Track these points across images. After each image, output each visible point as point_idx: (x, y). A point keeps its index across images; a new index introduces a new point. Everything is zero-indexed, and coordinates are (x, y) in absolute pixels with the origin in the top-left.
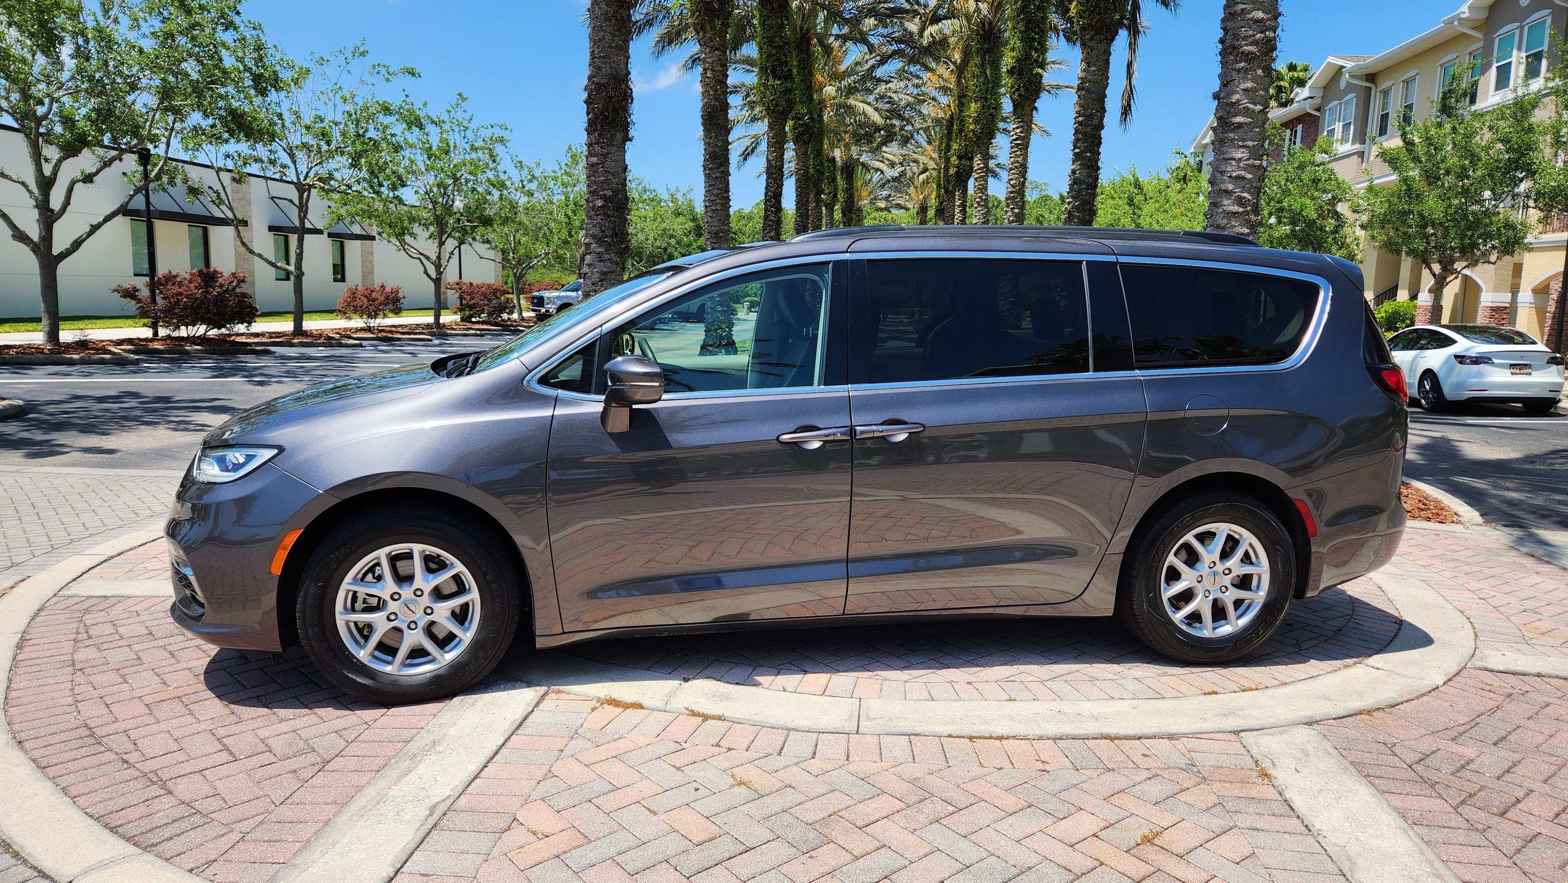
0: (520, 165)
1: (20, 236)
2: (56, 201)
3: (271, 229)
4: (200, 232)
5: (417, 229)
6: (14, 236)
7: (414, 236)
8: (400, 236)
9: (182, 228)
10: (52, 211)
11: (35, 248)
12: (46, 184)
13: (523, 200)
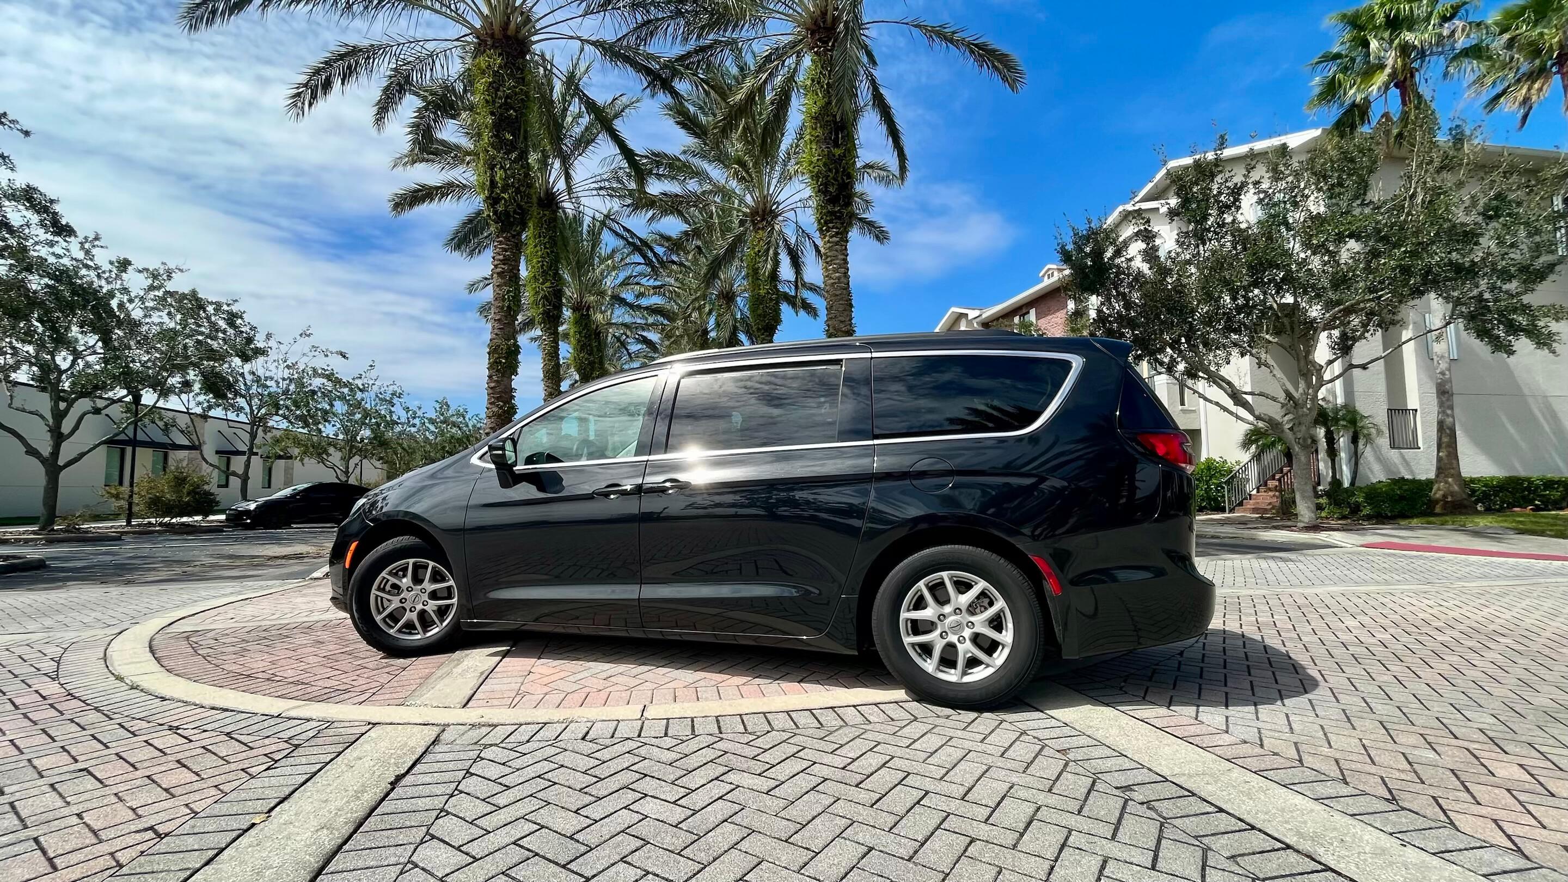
0: (407, 410)
1: (32, 452)
2: (66, 427)
3: (217, 452)
4: (161, 455)
5: (331, 450)
6: (27, 453)
7: (329, 455)
8: (319, 455)
9: (149, 451)
10: (62, 434)
11: (43, 461)
12: (59, 416)
13: (413, 430)
